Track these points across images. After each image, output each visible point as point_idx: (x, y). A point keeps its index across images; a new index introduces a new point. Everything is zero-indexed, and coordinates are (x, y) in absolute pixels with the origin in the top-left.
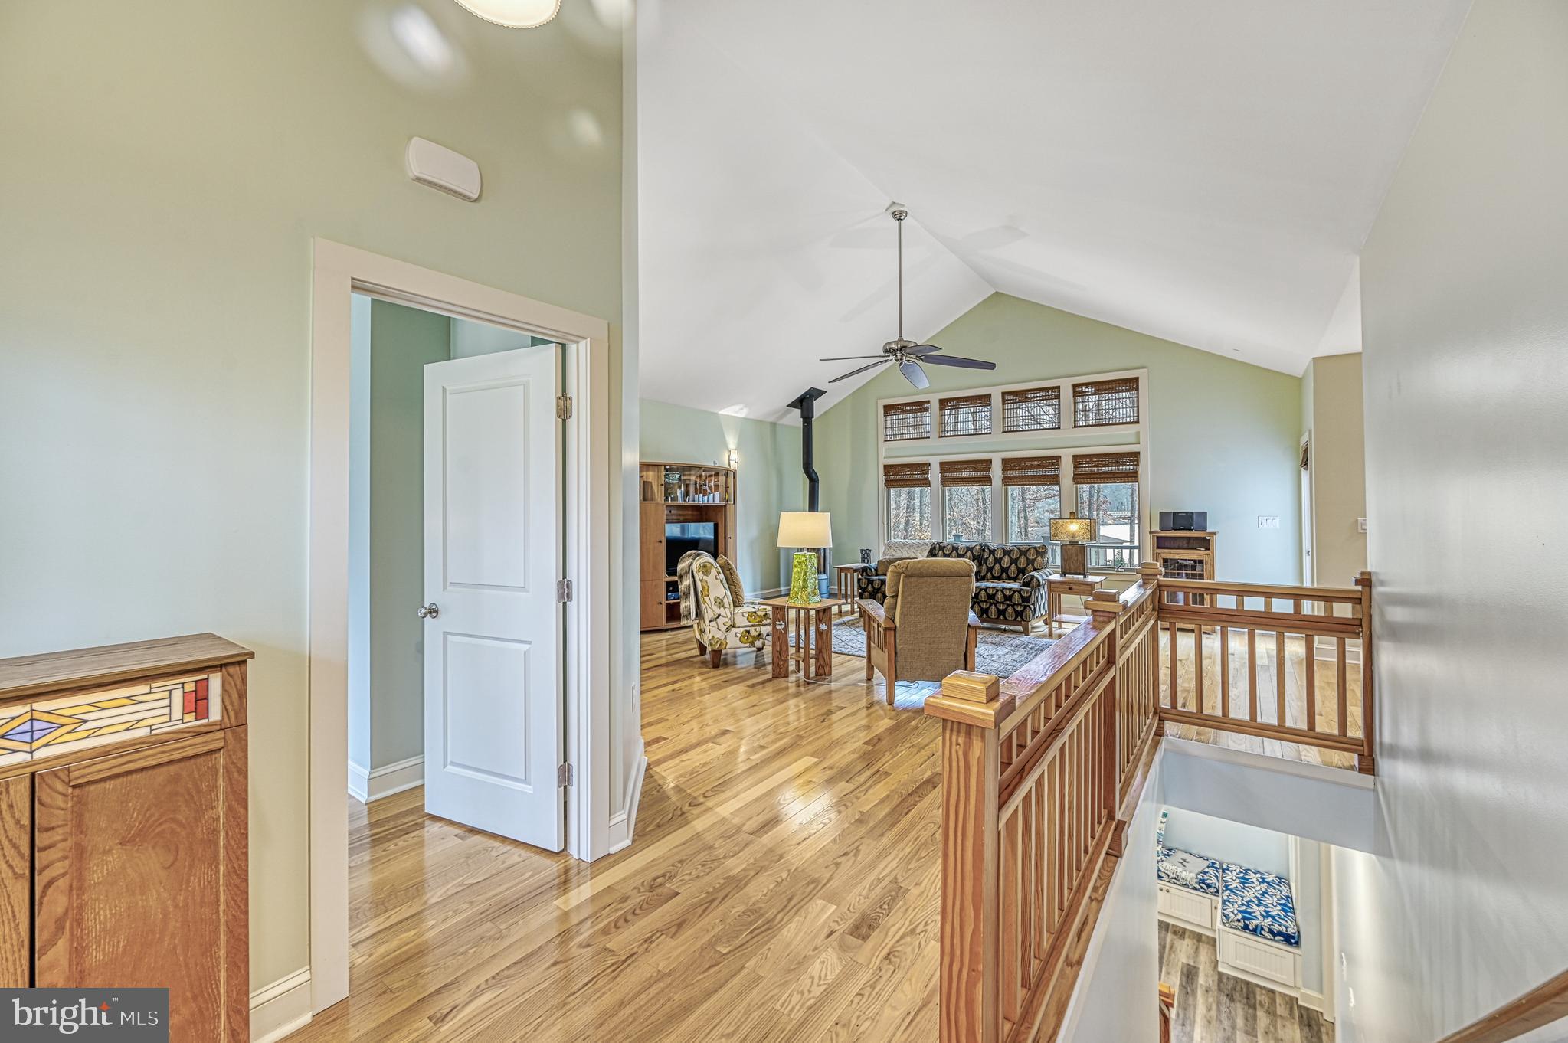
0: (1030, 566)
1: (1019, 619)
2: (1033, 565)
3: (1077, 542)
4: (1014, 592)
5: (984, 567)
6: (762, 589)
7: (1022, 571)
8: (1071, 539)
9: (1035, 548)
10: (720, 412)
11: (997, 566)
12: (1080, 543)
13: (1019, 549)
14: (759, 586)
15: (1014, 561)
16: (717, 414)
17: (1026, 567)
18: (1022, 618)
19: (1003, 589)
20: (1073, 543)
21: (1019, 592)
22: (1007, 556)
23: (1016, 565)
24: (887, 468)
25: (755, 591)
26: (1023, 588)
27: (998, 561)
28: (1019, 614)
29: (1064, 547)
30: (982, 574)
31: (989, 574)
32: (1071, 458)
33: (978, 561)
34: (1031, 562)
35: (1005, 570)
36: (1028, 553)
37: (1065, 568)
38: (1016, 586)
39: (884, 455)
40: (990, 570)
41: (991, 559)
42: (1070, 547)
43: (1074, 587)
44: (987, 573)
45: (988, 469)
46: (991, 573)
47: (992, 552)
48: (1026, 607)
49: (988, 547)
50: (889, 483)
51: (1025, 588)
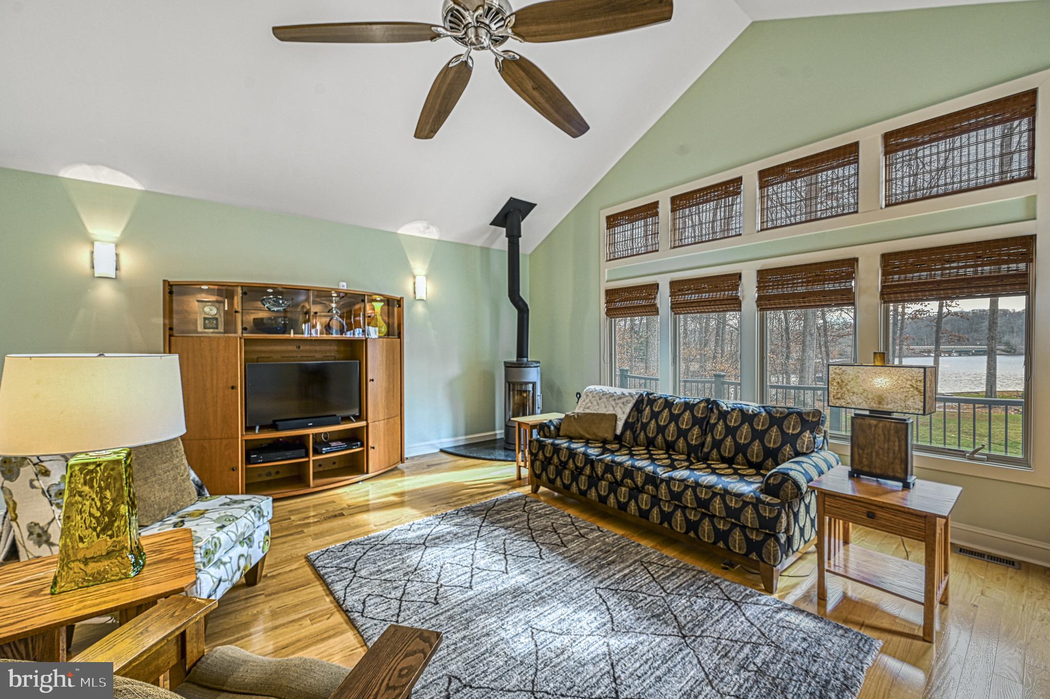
0: (788, 448)
1: (754, 556)
2: (793, 446)
3: (890, 413)
4: (746, 504)
5: (709, 439)
6: (466, 434)
7: (774, 456)
8: (875, 406)
9: (800, 414)
10: (399, 232)
11: (729, 441)
12: (895, 416)
13: (768, 413)
14: (462, 429)
15: (758, 435)
16: (395, 233)
17: (779, 449)
18: (760, 555)
19: (726, 492)
20: (878, 414)
21: (757, 503)
22: (746, 426)
23: (762, 442)
24: (610, 293)
25: (455, 435)
26: (762, 496)
27: (731, 431)
28: (754, 547)
29: (859, 421)
30: (705, 450)
31: (715, 452)
32: (878, 259)
33: (701, 427)
34: (792, 440)
35: (741, 449)
36: (786, 422)
37: (861, 462)
38: (747, 487)
39: (606, 278)
40: (717, 444)
41: (720, 427)
42: (873, 422)
43: (879, 513)
44: (712, 450)
45: (736, 287)
46: (719, 451)
47: (723, 415)
48: (768, 536)
49: (718, 405)
50: (612, 312)
51: (768, 499)
